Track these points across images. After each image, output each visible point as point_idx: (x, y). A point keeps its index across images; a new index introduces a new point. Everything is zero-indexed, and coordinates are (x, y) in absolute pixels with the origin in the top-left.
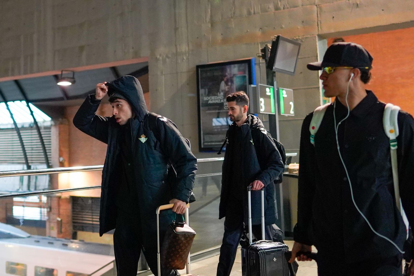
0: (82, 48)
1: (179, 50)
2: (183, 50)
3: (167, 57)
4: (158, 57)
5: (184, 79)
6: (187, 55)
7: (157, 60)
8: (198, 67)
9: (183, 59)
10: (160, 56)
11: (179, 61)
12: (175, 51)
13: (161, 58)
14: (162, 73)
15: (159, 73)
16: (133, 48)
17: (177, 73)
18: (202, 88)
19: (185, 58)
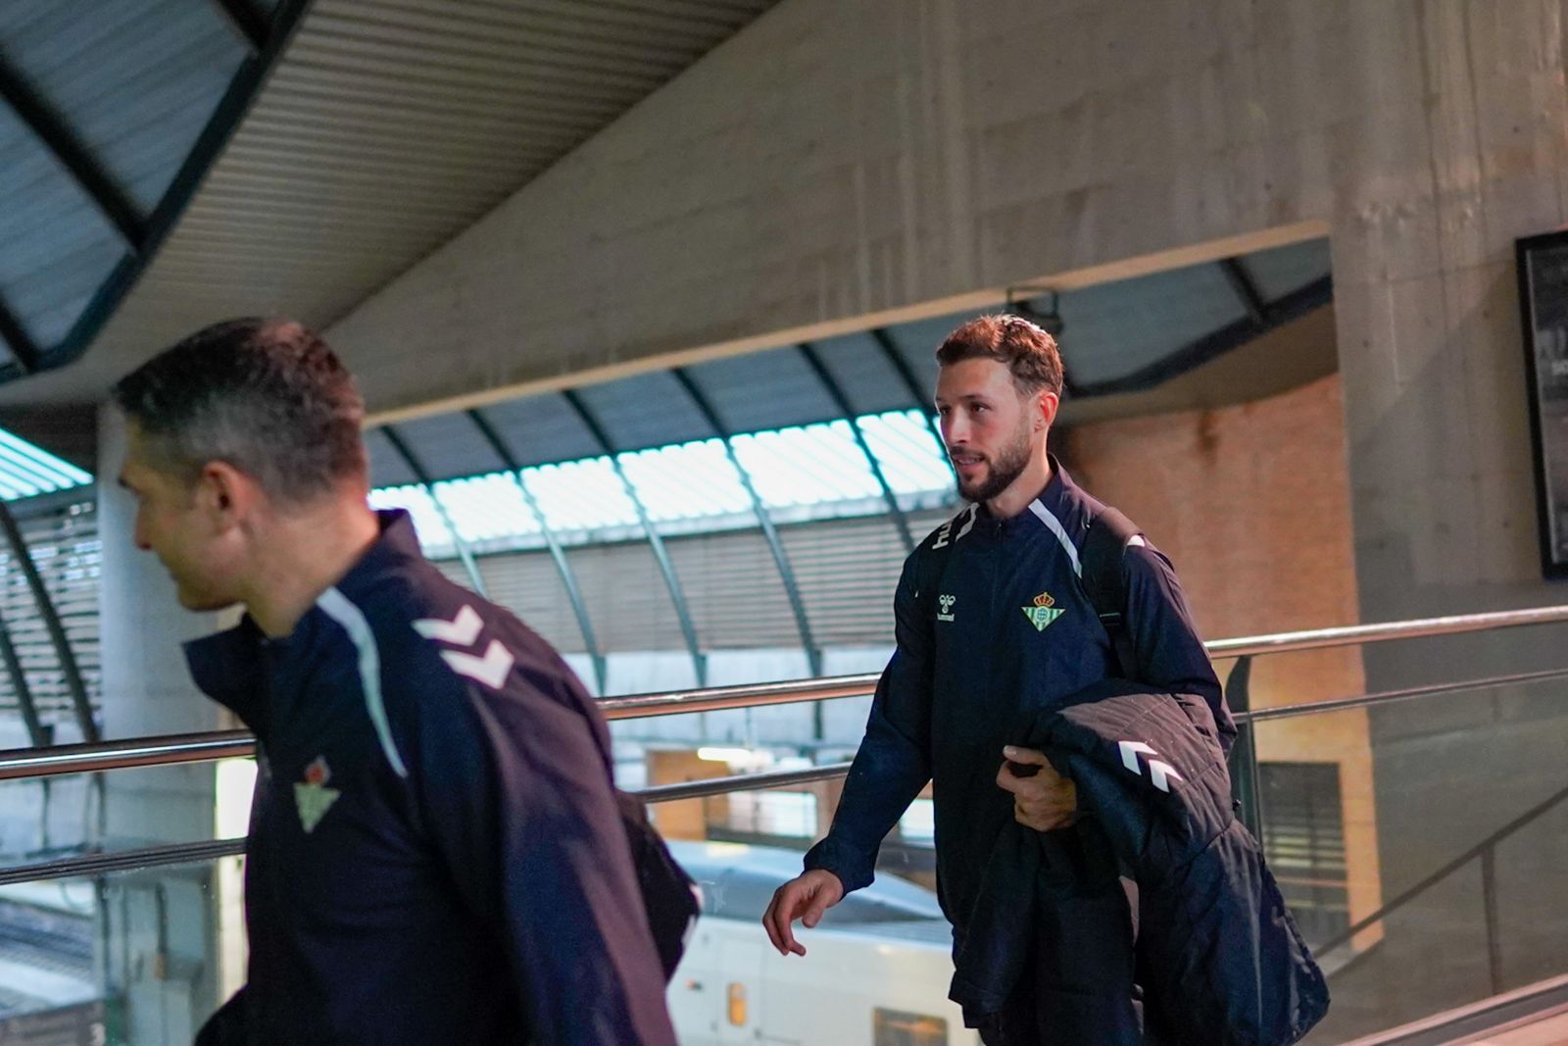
0: (1077, 200)
1: (1444, 183)
2: (1463, 184)
3: (1401, 211)
4: (1366, 214)
5: (1469, 295)
6: (1478, 200)
7: (1362, 226)
8: (1522, 245)
9: (1464, 216)
10: (1374, 207)
11: (1450, 226)
12: (1429, 191)
13: (1376, 219)
14: (1384, 277)
15: (1373, 279)
16: (1268, 187)
17: (1442, 273)
18: (1542, 325)
19: (1470, 212)
